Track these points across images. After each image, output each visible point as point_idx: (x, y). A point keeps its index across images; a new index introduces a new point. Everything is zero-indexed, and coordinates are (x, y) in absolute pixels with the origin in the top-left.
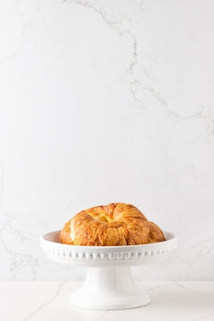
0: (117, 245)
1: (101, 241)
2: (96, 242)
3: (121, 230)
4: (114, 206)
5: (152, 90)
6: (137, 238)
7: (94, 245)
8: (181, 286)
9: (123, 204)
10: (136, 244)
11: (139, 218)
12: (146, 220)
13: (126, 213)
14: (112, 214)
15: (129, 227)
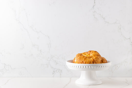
0: (90, 63)
1: (84, 62)
2: (83, 63)
3: (91, 59)
4: (90, 51)
5: (100, 14)
6: (96, 62)
7: (82, 63)
8: (110, 79)
9: (93, 51)
10: (96, 63)
11: (98, 55)
12: (100, 56)
13: (94, 53)
14: (89, 54)
15: (94, 58)
